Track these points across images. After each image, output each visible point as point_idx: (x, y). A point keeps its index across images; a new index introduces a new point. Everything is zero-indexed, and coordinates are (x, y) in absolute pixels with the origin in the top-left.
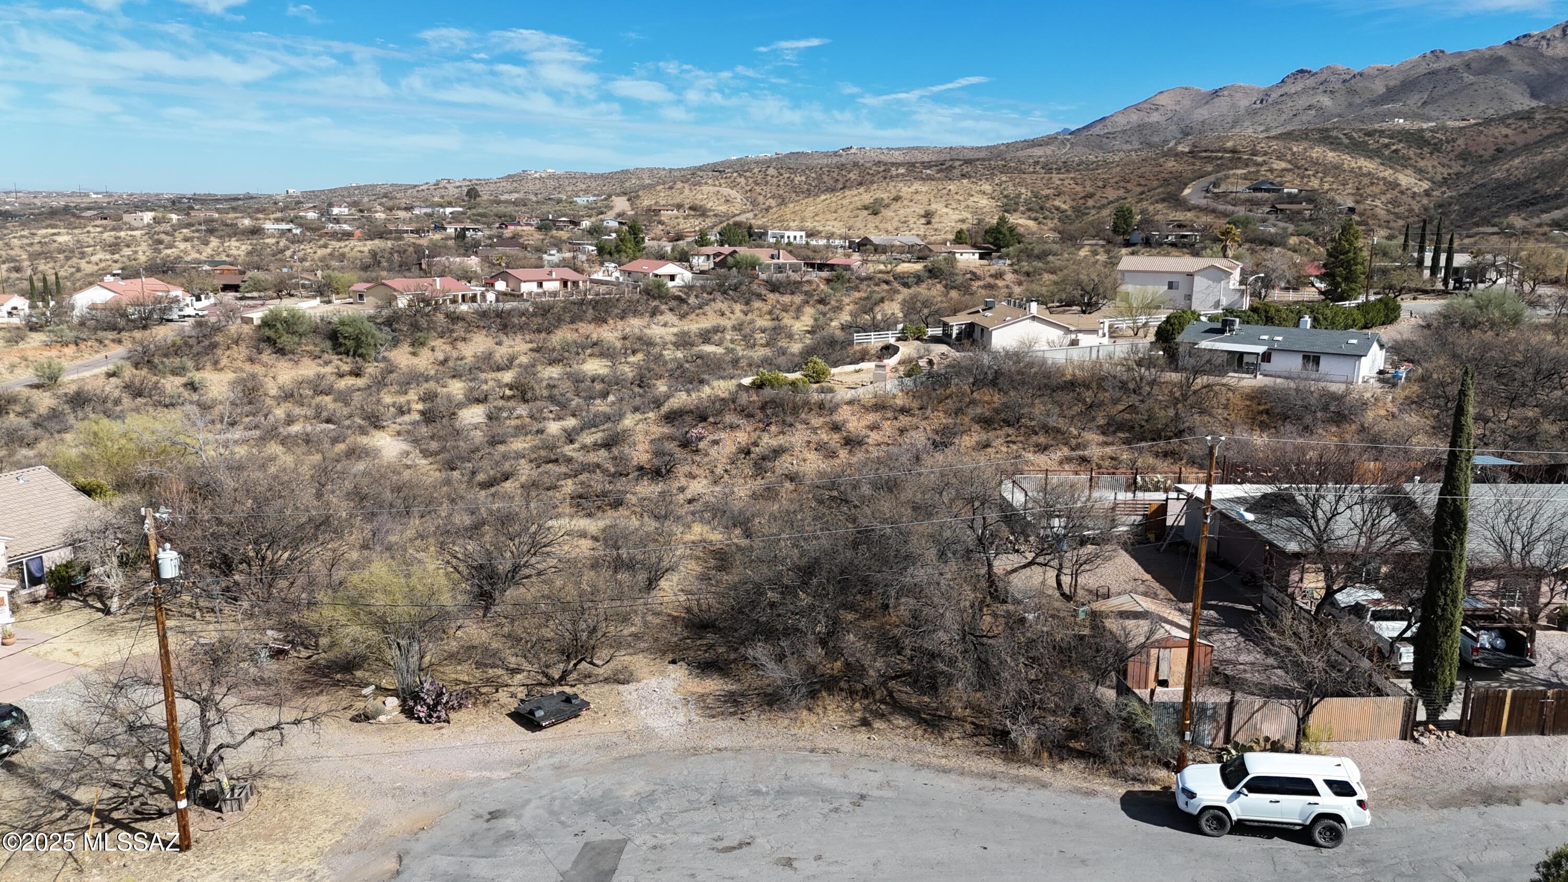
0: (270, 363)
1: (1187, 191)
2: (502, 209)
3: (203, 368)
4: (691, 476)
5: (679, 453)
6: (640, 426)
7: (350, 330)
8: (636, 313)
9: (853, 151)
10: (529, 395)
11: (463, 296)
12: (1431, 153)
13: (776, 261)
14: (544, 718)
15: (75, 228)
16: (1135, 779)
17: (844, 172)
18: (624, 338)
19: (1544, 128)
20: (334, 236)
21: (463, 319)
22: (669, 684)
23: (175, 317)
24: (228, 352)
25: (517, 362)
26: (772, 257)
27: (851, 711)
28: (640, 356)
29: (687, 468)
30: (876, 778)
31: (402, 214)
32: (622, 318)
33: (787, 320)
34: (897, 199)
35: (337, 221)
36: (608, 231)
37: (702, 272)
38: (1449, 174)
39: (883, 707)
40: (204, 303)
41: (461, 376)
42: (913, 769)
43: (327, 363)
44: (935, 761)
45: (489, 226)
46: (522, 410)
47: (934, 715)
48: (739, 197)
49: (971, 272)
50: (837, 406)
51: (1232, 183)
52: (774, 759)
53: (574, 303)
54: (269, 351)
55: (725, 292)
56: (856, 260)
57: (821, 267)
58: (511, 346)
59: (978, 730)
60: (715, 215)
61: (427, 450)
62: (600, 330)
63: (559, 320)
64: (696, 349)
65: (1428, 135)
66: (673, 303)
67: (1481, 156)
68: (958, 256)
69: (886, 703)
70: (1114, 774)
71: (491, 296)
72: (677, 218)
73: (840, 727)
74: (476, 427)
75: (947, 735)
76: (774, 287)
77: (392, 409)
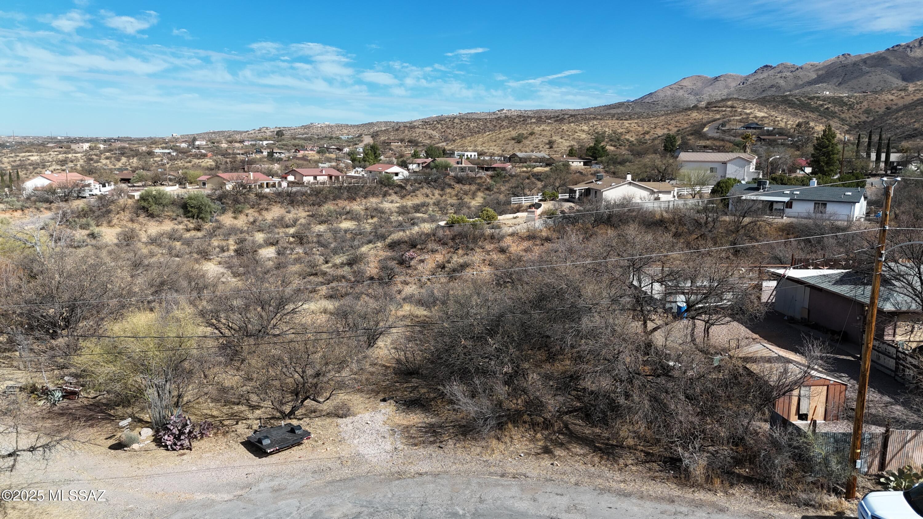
0: (144, 222)
1: (706, 129)
2: (297, 142)
3: (101, 225)
4: (406, 283)
5: (398, 269)
6: (372, 251)
7: (195, 202)
8: (374, 195)
9: (504, 112)
10: (305, 241)
11: (267, 184)
12: (848, 110)
13: (460, 165)
14: (269, 446)
15: (42, 152)
16: (807, 504)
17: (499, 121)
18: (367, 209)
19: (914, 96)
20: (196, 156)
21: (266, 197)
22: (380, 418)
23: (87, 195)
24: (118, 216)
25: (299, 222)
26: (458, 163)
27: (533, 440)
28: (375, 219)
29: (402, 278)
30: (563, 502)
31: (237, 145)
32: (365, 198)
33: (467, 199)
34: (532, 134)
35: (198, 148)
36: (359, 153)
37: (415, 172)
38: (859, 122)
39: (561, 437)
40: (108, 188)
41: (263, 231)
42: (595, 493)
43: (180, 223)
44: (614, 485)
45: (289, 151)
46: (299, 250)
47: (607, 444)
48: (437, 135)
49: (579, 172)
50: (503, 237)
51: (733, 125)
52: (469, 483)
53: (335, 188)
54: (144, 215)
55: (429, 183)
56: (509, 166)
57: (487, 169)
58: (296, 214)
59: (649, 458)
60: (424, 146)
61: (237, 273)
62: (351, 204)
63: (326, 198)
64: (410, 215)
65: (846, 99)
66: (397, 189)
67: (877, 112)
68: (571, 163)
69: (562, 434)
70: (785, 499)
71: (284, 184)
72: (401, 147)
73: (526, 454)
74: (269, 259)
75: (621, 461)
76: (459, 180)
77: (217, 249)
